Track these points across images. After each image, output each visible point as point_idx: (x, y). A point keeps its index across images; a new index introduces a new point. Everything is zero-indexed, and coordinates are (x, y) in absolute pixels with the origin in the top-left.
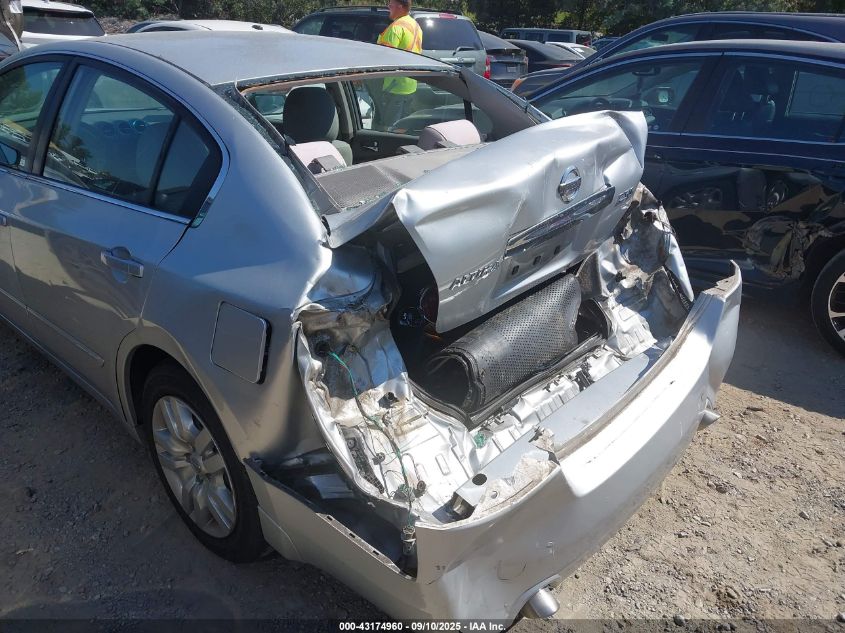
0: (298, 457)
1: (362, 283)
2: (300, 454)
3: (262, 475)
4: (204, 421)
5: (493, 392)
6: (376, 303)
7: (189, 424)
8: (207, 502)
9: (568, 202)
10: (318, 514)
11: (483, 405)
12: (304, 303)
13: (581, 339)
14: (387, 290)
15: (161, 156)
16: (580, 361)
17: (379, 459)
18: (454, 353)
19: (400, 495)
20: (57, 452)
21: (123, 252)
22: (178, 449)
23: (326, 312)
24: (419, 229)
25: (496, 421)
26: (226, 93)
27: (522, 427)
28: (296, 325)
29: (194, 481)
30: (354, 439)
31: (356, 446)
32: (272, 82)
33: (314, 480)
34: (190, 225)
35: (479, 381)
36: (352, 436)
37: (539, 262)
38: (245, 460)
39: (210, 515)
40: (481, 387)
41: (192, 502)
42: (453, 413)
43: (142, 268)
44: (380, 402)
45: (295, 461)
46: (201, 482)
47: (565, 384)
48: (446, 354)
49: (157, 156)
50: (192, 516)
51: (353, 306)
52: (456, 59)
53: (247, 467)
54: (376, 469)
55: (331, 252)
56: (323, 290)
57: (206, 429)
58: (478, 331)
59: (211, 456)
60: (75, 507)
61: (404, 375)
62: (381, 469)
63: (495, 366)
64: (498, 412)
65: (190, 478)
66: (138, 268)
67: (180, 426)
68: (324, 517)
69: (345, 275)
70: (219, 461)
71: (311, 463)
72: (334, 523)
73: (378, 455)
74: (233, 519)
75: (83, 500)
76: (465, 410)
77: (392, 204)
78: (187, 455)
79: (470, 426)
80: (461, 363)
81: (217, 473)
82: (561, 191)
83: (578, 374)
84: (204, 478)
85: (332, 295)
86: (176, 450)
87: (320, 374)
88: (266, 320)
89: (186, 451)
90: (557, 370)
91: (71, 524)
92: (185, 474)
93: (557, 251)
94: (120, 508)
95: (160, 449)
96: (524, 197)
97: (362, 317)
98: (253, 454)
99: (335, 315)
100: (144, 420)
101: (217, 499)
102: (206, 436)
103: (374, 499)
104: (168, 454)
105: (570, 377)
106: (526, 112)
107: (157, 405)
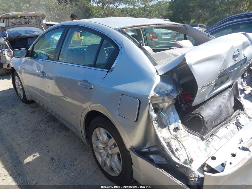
0: (147, 148)
1: (170, 88)
2: (147, 147)
3: (136, 154)
4: (112, 135)
5: (210, 128)
6: (175, 94)
7: (106, 137)
8: (111, 164)
9: (236, 61)
10: (158, 169)
11: (207, 132)
12: (152, 93)
13: (235, 111)
14: (178, 90)
15: (98, 51)
16: (235, 118)
17: (177, 150)
18: (197, 114)
19: (185, 162)
20: (59, 147)
21: (86, 81)
22: (101, 146)
23: (159, 97)
24: (193, 66)
25: (211, 138)
26: (118, 30)
27: (220, 141)
28: (150, 101)
29: (105, 157)
30: (168, 142)
31: (169, 144)
32: (131, 27)
33: (152, 157)
34: (108, 72)
35: (207, 123)
36: (167, 141)
37: (222, 83)
38: (129, 149)
39: (111, 168)
40: (207, 125)
41: (105, 164)
42: (197, 135)
43: (93, 86)
44: (173, 130)
45: (146, 150)
46: (108, 157)
47: (232, 126)
48: (193, 114)
49: (96, 51)
50: (105, 169)
51: (167, 95)
52: (166, 32)
53: (131, 151)
54: (176, 153)
55: (159, 77)
56: (158, 89)
57: (113, 139)
58: (203, 107)
59: (113, 148)
60: (66, 164)
61: (180, 121)
62: (178, 153)
63: (211, 119)
64: (212, 135)
65: (104, 156)
66: (92, 86)
67: (103, 138)
68: (160, 170)
69: (164, 84)
70: (117, 150)
71: (151, 150)
72: (164, 172)
73: (177, 148)
74: (121, 170)
75: (68, 162)
76: (201, 134)
77: (185, 58)
78: (104, 148)
79: (203, 139)
80: (200, 117)
81: (115, 154)
82: (234, 57)
83: (236, 123)
84: (110, 156)
85: (161, 91)
86: (100, 146)
87: (156, 119)
88: (139, 100)
89: (104, 146)
90: (229, 121)
91: (65, 170)
92: (103, 154)
93: (227, 79)
94: (80, 165)
95: (94, 146)
96: (225, 58)
97: (170, 99)
98: (131, 147)
99: (162, 98)
100: (89, 136)
101: (115, 162)
102: (113, 141)
103: (178, 164)
104: (97, 147)
105: (233, 124)
106: (208, 36)
107: (95, 130)
